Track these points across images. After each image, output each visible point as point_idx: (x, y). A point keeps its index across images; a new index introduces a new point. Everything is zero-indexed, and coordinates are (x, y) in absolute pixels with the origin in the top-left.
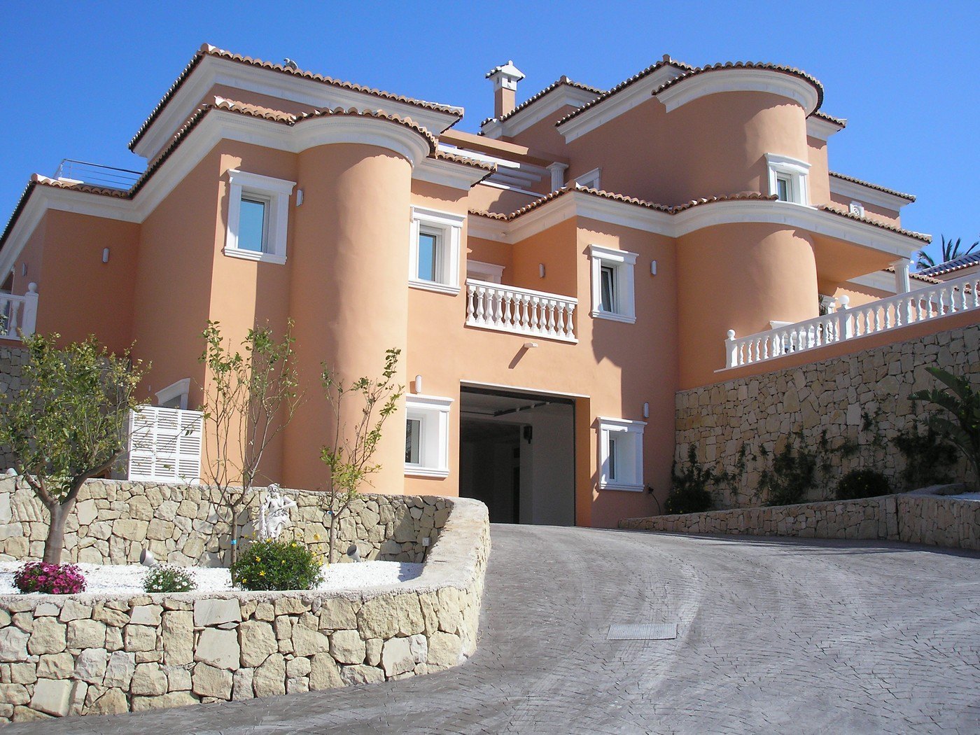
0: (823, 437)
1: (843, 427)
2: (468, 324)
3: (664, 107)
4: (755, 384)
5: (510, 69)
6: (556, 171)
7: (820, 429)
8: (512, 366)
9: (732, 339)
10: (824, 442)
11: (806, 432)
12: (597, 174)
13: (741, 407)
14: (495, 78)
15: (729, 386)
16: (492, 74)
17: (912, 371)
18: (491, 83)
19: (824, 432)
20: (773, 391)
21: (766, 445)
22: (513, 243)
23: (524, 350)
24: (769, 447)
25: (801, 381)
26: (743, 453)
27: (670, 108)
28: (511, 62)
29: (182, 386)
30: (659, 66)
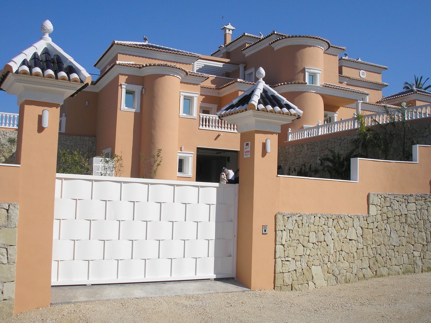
0: (310, 167)
1: (316, 164)
2: (200, 128)
3: (273, 48)
4: (294, 147)
5: (230, 26)
6: (241, 67)
7: (309, 164)
8: (216, 139)
9: (290, 131)
10: (310, 168)
11: (306, 165)
12: (254, 70)
13: (290, 155)
14: (224, 30)
15: (287, 147)
16: (223, 28)
17: (334, 148)
18: (223, 31)
19: (311, 165)
20: (299, 150)
21: (296, 168)
22: (221, 96)
23: (219, 136)
24: (297, 168)
25: (306, 148)
26: (290, 170)
27: (276, 49)
28: (230, 24)
29: (109, 150)
30: (271, 35)
